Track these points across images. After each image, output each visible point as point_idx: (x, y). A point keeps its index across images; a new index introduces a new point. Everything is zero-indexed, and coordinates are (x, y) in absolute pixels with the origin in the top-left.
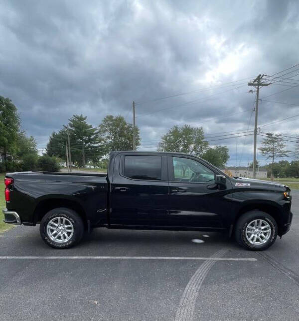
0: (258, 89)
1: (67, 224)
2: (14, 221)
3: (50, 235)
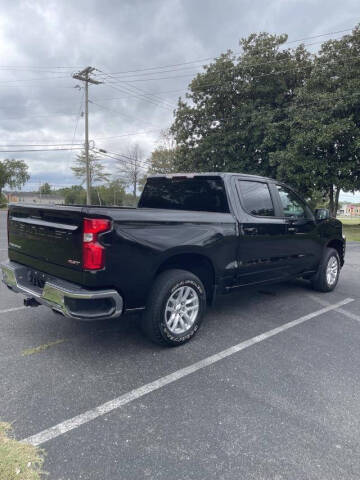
0: (87, 86)
1: (189, 298)
2: (112, 310)
3: (169, 323)
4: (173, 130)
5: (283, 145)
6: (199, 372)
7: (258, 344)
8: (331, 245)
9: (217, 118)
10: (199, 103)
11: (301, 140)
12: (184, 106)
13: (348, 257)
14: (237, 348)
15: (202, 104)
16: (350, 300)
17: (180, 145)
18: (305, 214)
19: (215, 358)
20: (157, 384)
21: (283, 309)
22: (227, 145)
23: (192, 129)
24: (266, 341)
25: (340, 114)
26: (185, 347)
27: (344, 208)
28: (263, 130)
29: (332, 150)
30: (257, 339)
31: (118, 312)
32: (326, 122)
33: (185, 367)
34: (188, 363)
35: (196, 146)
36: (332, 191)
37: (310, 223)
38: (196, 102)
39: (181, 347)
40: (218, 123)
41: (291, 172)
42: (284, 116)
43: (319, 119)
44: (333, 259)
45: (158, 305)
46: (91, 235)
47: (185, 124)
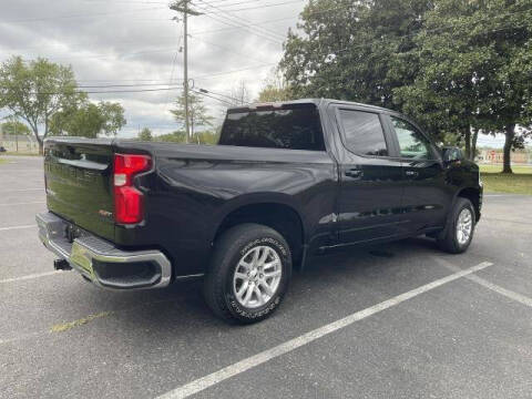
0: (185, 18)
1: (268, 261)
2: (156, 277)
3: (239, 295)
4: (282, 65)
5: (410, 79)
6: (272, 362)
7: (359, 322)
8: (463, 194)
9: (333, 51)
10: (312, 34)
11: (432, 71)
12: (294, 37)
13: (486, 209)
14: (330, 328)
15: (315, 35)
16: (486, 264)
17: (290, 82)
18: (429, 156)
19: (299, 342)
20: (213, 379)
21: (398, 274)
22: (344, 82)
23: (304, 64)
24: (371, 318)
25: (479, 41)
26: (262, 325)
27: (483, 154)
28: (386, 62)
29: (469, 85)
30: (360, 315)
31: (166, 279)
32: (463, 50)
33: (256, 353)
34: (262, 349)
35: (309, 83)
36: (469, 134)
37: (437, 165)
38: (308, 33)
39: (256, 325)
40: (333, 56)
41: (420, 111)
42: (411, 46)
43: (452, 47)
44: (466, 211)
45: (223, 271)
46: (124, 176)
47: (295, 58)
